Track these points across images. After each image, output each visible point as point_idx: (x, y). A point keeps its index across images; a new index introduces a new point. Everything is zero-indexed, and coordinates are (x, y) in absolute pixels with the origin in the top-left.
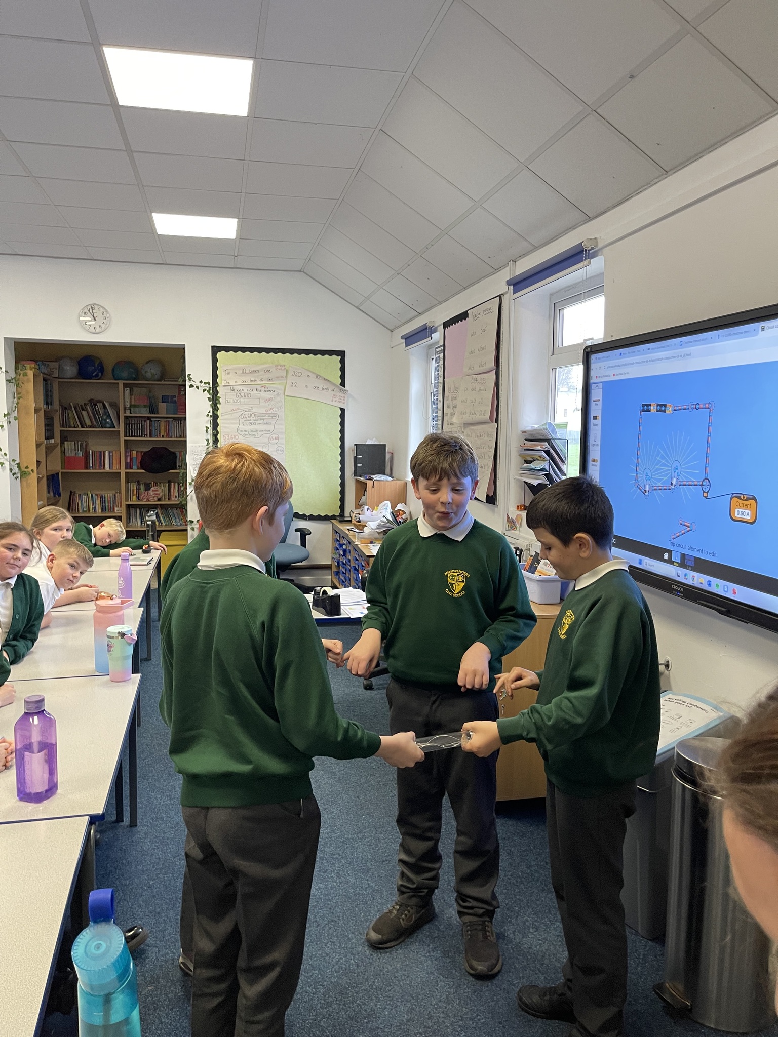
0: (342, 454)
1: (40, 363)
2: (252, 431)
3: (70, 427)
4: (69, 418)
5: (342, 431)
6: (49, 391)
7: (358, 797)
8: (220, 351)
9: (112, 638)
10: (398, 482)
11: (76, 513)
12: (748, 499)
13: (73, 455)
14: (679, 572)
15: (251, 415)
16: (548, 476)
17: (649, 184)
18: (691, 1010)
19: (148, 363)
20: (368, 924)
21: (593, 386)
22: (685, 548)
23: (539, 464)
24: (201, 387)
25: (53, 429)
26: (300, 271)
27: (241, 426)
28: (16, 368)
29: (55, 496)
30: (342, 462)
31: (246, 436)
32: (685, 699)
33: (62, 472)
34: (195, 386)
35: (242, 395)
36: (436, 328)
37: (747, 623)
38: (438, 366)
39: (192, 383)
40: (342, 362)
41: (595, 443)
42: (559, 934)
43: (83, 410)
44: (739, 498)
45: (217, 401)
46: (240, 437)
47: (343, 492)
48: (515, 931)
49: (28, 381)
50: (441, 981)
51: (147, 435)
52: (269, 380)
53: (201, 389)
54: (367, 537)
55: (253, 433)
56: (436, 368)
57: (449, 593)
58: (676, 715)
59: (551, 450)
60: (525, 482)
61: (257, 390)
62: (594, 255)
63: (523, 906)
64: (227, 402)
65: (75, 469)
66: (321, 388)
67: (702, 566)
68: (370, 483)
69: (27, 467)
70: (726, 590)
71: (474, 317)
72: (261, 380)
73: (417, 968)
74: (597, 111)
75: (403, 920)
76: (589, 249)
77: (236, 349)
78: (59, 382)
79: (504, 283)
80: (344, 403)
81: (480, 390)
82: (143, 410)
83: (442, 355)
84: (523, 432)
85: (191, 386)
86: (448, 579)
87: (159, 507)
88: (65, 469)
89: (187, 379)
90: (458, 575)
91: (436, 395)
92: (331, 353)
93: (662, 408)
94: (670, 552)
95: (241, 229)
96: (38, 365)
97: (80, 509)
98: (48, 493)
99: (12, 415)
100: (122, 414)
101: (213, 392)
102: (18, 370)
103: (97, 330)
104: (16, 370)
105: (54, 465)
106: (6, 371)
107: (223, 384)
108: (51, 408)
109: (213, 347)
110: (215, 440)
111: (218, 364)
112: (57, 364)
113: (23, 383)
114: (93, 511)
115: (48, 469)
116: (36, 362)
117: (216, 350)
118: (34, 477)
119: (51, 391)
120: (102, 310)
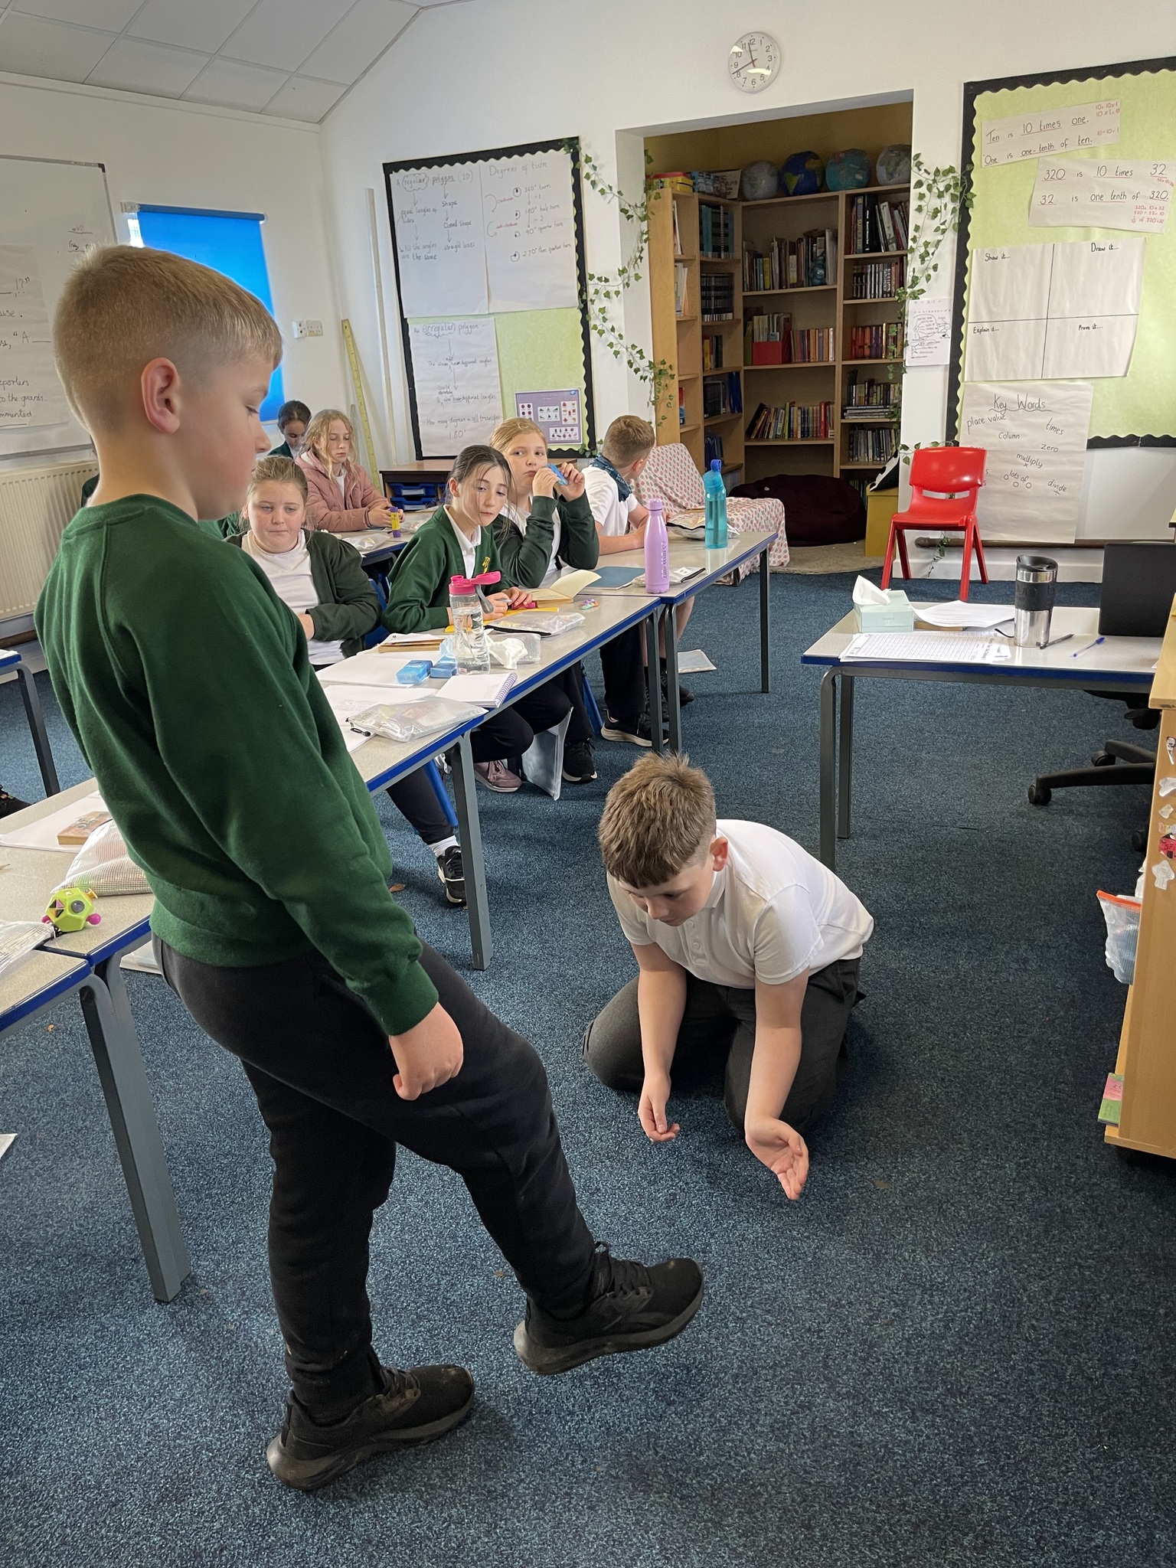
1: (694, 173)
3: (763, 288)
6: (722, 226)
8: (981, 93)
13: (765, 340)
25: (730, 297)
28: (648, 188)
29: (733, 411)
33: (745, 371)
34: (926, 184)
39: (922, 175)
45: (969, 203)
49: (663, 208)
52: (1083, 138)
65: (767, 364)
69: (663, 363)
72: (1066, 142)
77: (1012, 83)
78: (743, 207)
85: (921, 182)
88: (752, 365)
89: (913, 163)
96: (693, 178)
97: (771, 433)
98: (724, 406)
99: (632, 273)
100: (842, 257)
101: (962, 183)
102: (650, 189)
103: (760, 86)
104: (646, 191)
105: (734, 358)
106: (619, 192)
107: (984, 164)
108: (726, 257)
109: (968, 85)
110: (960, 287)
111: (975, 122)
112: (738, 173)
113: (653, 214)
114: (789, 436)
115: (724, 366)
116: (687, 174)
117: (972, 90)
118: (672, 377)
119: (726, 226)
120: (766, 42)
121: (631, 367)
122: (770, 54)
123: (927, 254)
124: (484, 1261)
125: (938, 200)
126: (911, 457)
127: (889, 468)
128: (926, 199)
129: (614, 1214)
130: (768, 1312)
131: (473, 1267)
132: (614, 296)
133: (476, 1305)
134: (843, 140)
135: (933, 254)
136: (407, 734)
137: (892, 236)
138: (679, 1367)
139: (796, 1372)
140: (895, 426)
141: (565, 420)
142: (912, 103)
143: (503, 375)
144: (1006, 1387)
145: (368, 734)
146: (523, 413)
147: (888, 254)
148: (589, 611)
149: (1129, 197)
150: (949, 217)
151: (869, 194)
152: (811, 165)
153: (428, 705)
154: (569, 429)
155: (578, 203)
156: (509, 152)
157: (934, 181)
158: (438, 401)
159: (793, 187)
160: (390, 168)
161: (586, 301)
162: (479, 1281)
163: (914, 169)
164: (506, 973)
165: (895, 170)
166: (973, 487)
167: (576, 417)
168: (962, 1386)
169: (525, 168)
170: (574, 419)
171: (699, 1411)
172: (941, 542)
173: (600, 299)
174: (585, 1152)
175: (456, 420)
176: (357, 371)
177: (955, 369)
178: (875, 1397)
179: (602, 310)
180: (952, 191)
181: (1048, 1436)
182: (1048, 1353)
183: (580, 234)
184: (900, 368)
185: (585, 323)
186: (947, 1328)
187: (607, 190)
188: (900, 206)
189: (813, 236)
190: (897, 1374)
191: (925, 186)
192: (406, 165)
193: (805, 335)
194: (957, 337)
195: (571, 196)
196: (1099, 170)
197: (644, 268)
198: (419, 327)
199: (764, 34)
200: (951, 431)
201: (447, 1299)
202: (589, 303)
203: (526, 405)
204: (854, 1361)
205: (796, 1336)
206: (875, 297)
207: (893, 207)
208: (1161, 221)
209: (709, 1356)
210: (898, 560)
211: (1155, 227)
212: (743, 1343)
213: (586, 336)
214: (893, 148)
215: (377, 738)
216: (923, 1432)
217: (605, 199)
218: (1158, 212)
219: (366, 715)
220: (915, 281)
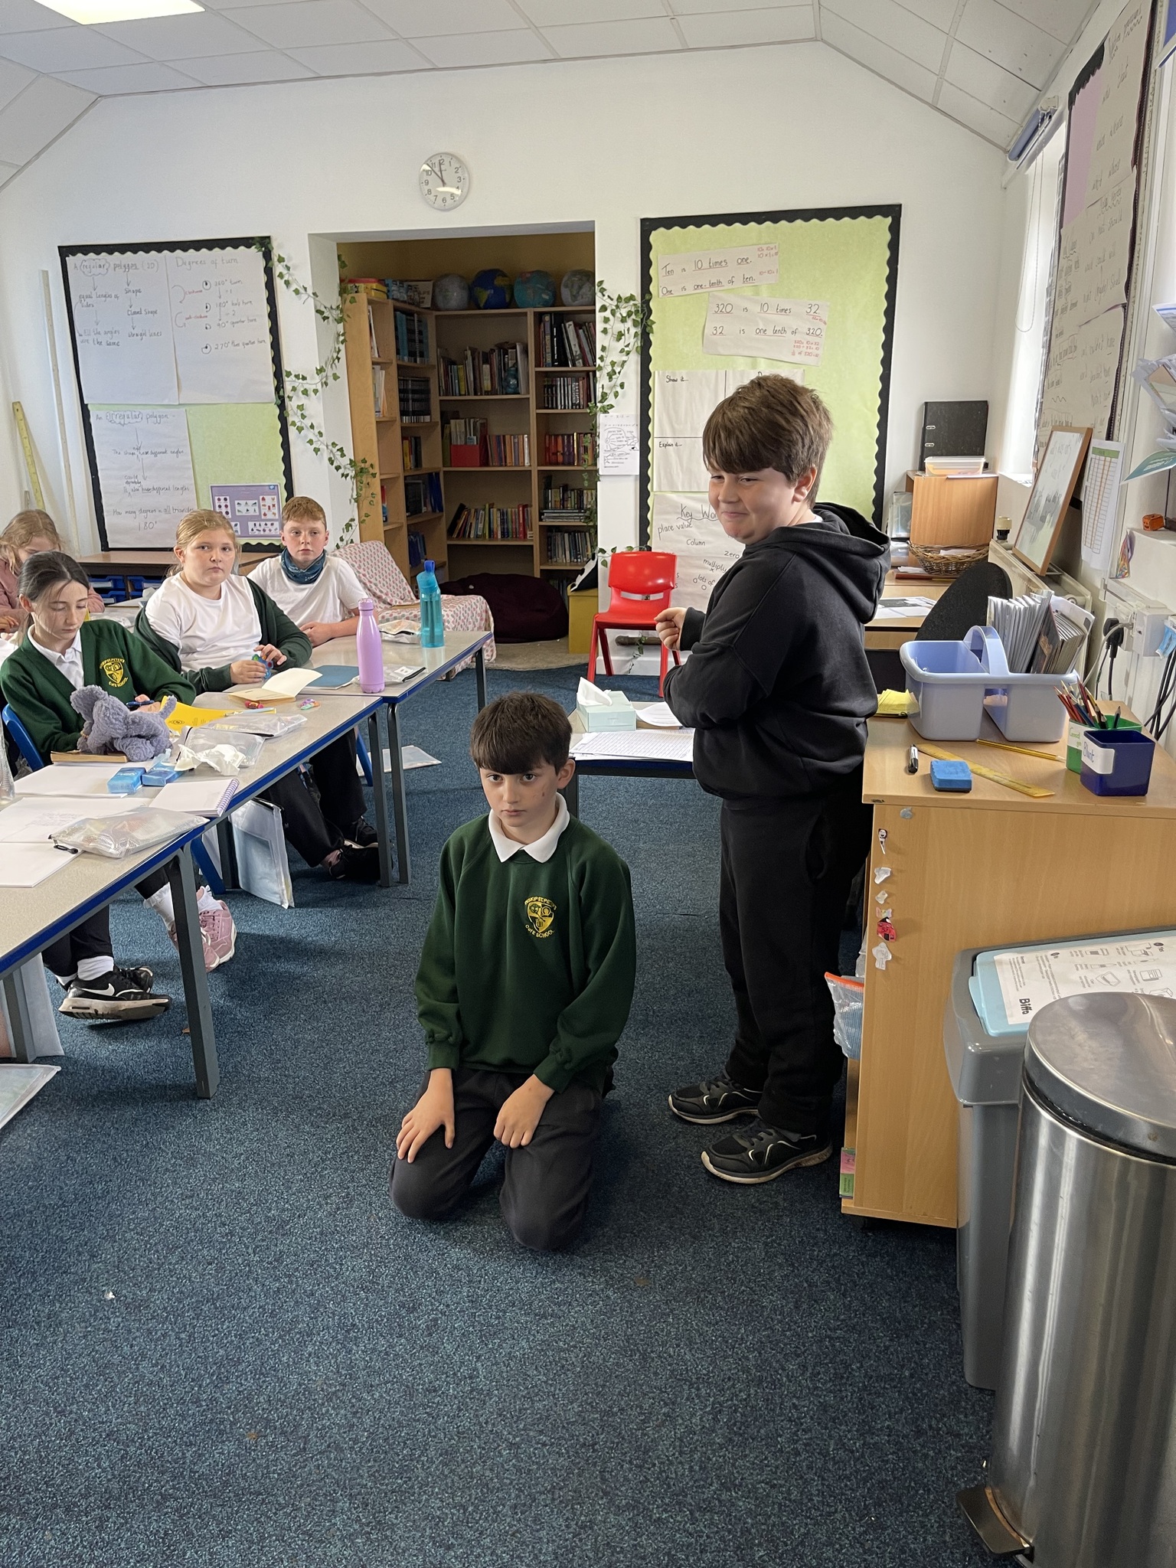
1: (389, 281)
3: (459, 394)
4: (458, 380)
8: (655, 230)
11: (464, 540)
13: (463, 443)
25: (427, 400)
28: (342, 292)
29: (434, 511)
33: (444, 472)
34: (610, 308)
36: (1061, 114)
38: (1059, 202)
39: (606, 300)
40: (895, 229)
43: (484, 362)
45: (649, 329)
52: (745, 280)
65: (466, 466)
68: (918, 481)
69: (364, 461)
71: (1112, 51)
72: (731, 282)
77: (683, 222)
78: (436, 316)
88: (451, 466)
89: (598, 290)
92: (870, 211)
96: (387, 285)
97: (472, 532)
98: (425, 505)
99: (330, 372)
100: (533, 369)
101: (642, 310)
102: (345, 293)
103: (448, 204)
104: (340, 294)
105: (433, 459)
106: (314, 294)
107: (661, 294)
108: (421, 362)
109: (643, 221)
110: (645, 405)
111: (652, 255)
112: (431, 283)
113: (348, 316)
114: (490, 536)
115: (424, 466)
116: (381, 281)
117: (648, 226)
118: (374, 475)
119: (420, 333)
120: (455, 164)
121: (332, 464)
122: (459, 175)
123: (614, 372)
124: (233, 1424)
125: (622, 325)
126: (609, 560)
127: (588, 569)
128: (611, 322)
129: (374, 1350)
130: (541, 1432)
131: (221, 1433)
132: (313, 394)
133: (228, 1474)
134: (530, 262)
135: (619, 373)
136: (123, 849)
137: (579, 352)
138: (455, 1507)
139: (575, 1492)
140: (592, 531)
141: (265, 515)
142: (594, 233)
143: (196, 466)
144: (776, 1473)
145: (75, 851)
146: (220, 506)
147: (575, 369)
148: (309, 711)
149: (789, 332)
150: (632, 340)
151: (556, 313)
152: (499, 281)
153: (140, 817)
154: (269, 523)
155: (272, 301)
156: (198, 245)
157: (617, 307)
158: (126, 491)
159: (484, 301)
160: (65, 252)
161: (283, 397)
162: (230, 1447)
163: (598, 295)
164: (235, 1100)
165: (578, 293)
166: (666, 589)
167: (276, 511)
168: (736, 1478)
169: (214, 262)
170: (274, 514)
171: (479, 1550)
172: (640, 640)
173: (298, 396)
174: (337, 1285)
175: (146, 511)
176: (31, 456)
177: (644, 479)
178: (654, 1504)
179: (301, 407)
180: (633, 317)
181: (820, 1515)
182: (810, 1431)
183: (274, 330)
184: (594, 476)
185: (283, 418)
186: (716, 1420)
187: (302, 290)
188: (586, 326)
189: (504, 348)
190: (674, 1476)
191: (609, 311)
192: (85, 249)
193: (501, 440)
194: (645, 450)
195: (265, 294)
196: (762, 306)
197: (341, 368)
198: (102, 414)
199: (452, 156)
200: (644, 537)
201: (195, 1473)
202: (287, 400)
203: (222, 498)
204: (630, 1470)
205: (571, 1453)
206: (565, 408)
207: (578, 326)
208: (817, 356)
209: (485, 1490)
210: (601, 658)
211: (811, 360)
212: (519, 1470)
213: (284, 432)
214: (576, 273)
215: (85, 855)
216: (702, 1531)
217: (300, 299)
218: (814, 346)
219: (73, 830)
220: (604, 396)
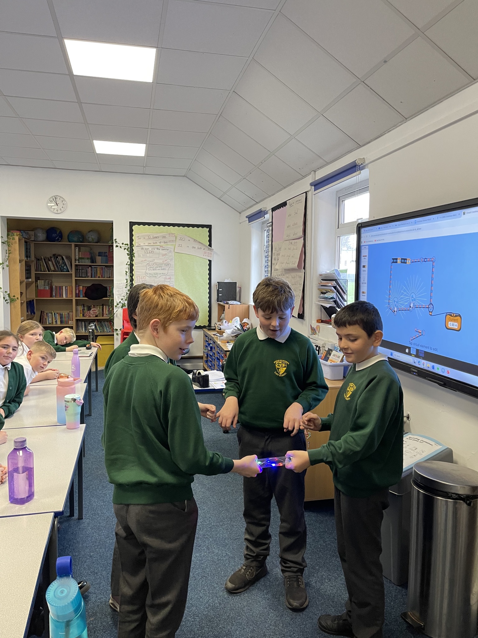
0: (210, 288)
1: (23, 232)
2: (154, 274)
3: (41, 271)
4: (40, 266)
5: (210, 274)
6: (28, 249)
7: (220, 500)
8: (134, 225)
9: (68, 402)
10: (244, 305)
11: (44, 325)
12: (456, 316)
13: (43, 289)
14: (415, 360)
15: (154, 264)
16: (335, 302)
17: (395, 126)
18: (424, 629)
19: (89, 232)
20: (226, 578)
21: (362, 248)
22: (418, 346)
23: (330, 294)
24: (123, 247)
25: (31, 273)
26: (184, 176)
27: (147, 271)
28: (8, 235)
29: (31, 314)
30: (210, 293)
31: (151, 277)
32: (419, 438)
33: (36, 299)
34: (119, 246)
35: (148, 252)
36: (267, 211)
37: (456, 391)
38: (269, 234)
39: (117, 244)
40: (210, 232)
41: (364, 282)
42: (343, 583)
43: (49, 261)
44: (451, 315)
45: (133, 256)
46: (147, 278)
47: (210, 312)
48: (316, 581)
49: (15, 243)
50: (271, 613)
51: (89, 276)
52: (165, 243)
53: (123, 248)
54: (225, 339)
55: (155, 275)
56: (267, 236)
57: (276, 374)
58: (414, 447)
59: (338, 286)
60: (321, 305)
61: (157, 249)
62: (363, 168)
63: (321, 566)
64: (139, 256)
65: (44, 297)
66: (197, 248)
67: (429, 357)
68: (227, 306)
69: (14, 296)
70: (443, 371)
71: (291, 205)
72: (160, 243)
73: (257, 605)
74: (364, 82)
75: (248, 575)
76: (360, 164)
77: (144, 224)
78: (35, 243)
79: (309, 185)
80: (211, 257)
81: (294, 249)
82: (87, 261)
83: (271, 228)
84: (320, 275)
85: (117, 246)
86: (276, 365)
87: (96, 321)
88: (38, 297)
89: (114, 241)
90: (282, 363)
91: (268, 252)
92: (203, 226)
93: (404, 261)
94: (409, 348)
95: (148, 150)
97: (47, 322)
98: (27, 312)
99: (5, 264)
100: (74, 264)
101: (130, 249)
103: (58, 212)
105: (32, 295)
107: (136, 245)
109: (130, 223)
111: (133, 233)
112: (34, 232)
113: (10, 244)
114: (54, 323)
115: (27, 297)
116: (20, 231)
118: (18, 302)
120: (61, 199)
121: (4, 299)
122: (63, 203)
142: (113, 223)
159: (52, 239)
180: (127, 249)
